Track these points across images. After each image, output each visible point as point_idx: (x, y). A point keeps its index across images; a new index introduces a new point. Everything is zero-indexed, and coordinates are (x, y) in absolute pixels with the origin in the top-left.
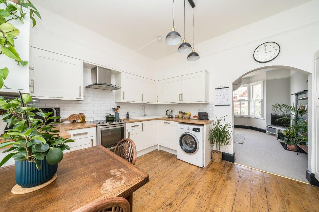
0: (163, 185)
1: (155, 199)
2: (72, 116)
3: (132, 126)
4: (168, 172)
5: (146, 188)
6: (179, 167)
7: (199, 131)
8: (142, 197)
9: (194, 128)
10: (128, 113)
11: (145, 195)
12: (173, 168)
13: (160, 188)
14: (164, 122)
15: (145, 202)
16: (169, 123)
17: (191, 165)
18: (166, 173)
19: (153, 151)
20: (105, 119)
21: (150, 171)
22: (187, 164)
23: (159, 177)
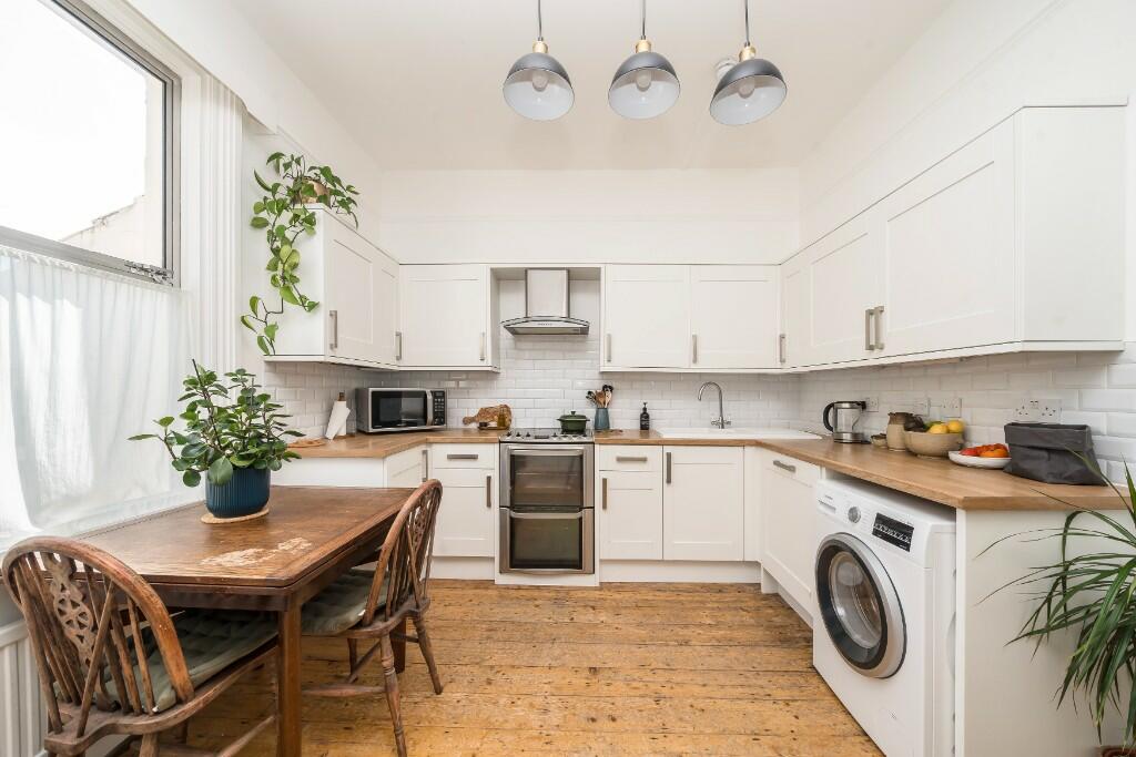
0: (614, 720)
1: (539, 738)
2: (484, 412)
3: (620, 460)
4: (697, 690)
5: (556, 688)
6: (769, 704)
7: (907, 547)
8: (519, 702)
9: (881, 519)
10: (645, 409)
11: (532, 705)
12: (740, 690)
13: (593, 720)
14: (777, 463)
15: (506, 721)
16: (792, 469)
17: (862, 739)
18: (678, 689)
19: (732, 585)
20: (559, 425)
21: (634, 648)
22: (842, 717)
23: (635, 684)
